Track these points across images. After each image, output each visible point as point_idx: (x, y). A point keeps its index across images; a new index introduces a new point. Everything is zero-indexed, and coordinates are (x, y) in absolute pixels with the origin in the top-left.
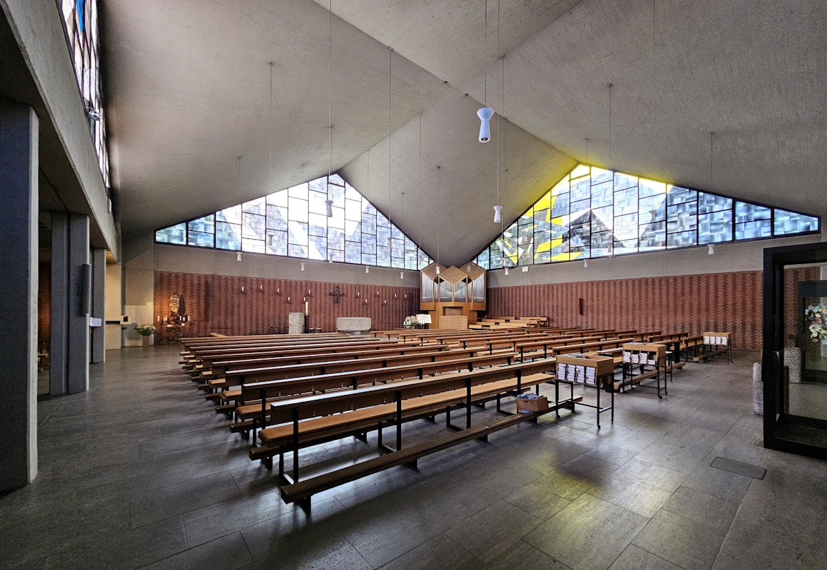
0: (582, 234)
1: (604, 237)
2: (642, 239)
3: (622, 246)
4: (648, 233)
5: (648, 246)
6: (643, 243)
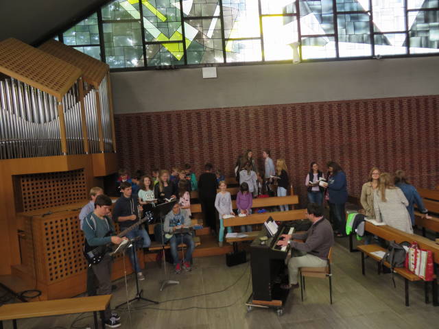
0: (320, 11)
1: (357, 24)
2: (413, 35)
3: (385, 42)
4: (420, 26)
5: (421, 46)
6: (415, 40)
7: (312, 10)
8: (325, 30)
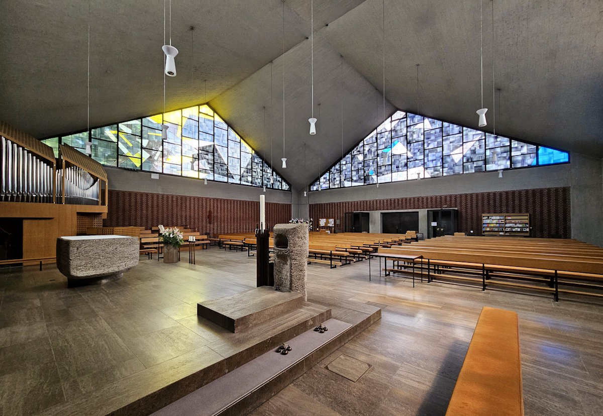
1: (222, 168)
3: (233, 178)
4: (245, 174)
5: (245, 181)
6: (243, 179)
7: (205, 158)
8: (210, 168)
